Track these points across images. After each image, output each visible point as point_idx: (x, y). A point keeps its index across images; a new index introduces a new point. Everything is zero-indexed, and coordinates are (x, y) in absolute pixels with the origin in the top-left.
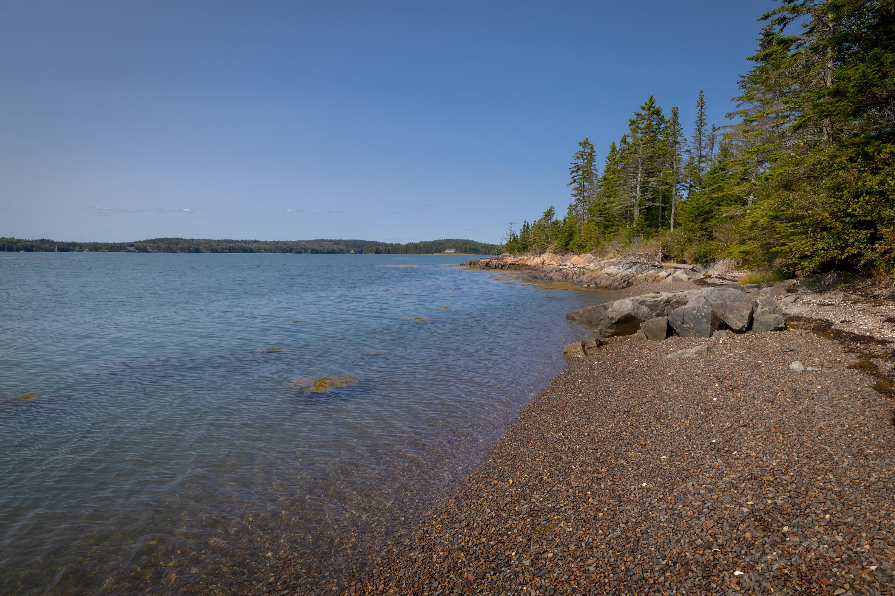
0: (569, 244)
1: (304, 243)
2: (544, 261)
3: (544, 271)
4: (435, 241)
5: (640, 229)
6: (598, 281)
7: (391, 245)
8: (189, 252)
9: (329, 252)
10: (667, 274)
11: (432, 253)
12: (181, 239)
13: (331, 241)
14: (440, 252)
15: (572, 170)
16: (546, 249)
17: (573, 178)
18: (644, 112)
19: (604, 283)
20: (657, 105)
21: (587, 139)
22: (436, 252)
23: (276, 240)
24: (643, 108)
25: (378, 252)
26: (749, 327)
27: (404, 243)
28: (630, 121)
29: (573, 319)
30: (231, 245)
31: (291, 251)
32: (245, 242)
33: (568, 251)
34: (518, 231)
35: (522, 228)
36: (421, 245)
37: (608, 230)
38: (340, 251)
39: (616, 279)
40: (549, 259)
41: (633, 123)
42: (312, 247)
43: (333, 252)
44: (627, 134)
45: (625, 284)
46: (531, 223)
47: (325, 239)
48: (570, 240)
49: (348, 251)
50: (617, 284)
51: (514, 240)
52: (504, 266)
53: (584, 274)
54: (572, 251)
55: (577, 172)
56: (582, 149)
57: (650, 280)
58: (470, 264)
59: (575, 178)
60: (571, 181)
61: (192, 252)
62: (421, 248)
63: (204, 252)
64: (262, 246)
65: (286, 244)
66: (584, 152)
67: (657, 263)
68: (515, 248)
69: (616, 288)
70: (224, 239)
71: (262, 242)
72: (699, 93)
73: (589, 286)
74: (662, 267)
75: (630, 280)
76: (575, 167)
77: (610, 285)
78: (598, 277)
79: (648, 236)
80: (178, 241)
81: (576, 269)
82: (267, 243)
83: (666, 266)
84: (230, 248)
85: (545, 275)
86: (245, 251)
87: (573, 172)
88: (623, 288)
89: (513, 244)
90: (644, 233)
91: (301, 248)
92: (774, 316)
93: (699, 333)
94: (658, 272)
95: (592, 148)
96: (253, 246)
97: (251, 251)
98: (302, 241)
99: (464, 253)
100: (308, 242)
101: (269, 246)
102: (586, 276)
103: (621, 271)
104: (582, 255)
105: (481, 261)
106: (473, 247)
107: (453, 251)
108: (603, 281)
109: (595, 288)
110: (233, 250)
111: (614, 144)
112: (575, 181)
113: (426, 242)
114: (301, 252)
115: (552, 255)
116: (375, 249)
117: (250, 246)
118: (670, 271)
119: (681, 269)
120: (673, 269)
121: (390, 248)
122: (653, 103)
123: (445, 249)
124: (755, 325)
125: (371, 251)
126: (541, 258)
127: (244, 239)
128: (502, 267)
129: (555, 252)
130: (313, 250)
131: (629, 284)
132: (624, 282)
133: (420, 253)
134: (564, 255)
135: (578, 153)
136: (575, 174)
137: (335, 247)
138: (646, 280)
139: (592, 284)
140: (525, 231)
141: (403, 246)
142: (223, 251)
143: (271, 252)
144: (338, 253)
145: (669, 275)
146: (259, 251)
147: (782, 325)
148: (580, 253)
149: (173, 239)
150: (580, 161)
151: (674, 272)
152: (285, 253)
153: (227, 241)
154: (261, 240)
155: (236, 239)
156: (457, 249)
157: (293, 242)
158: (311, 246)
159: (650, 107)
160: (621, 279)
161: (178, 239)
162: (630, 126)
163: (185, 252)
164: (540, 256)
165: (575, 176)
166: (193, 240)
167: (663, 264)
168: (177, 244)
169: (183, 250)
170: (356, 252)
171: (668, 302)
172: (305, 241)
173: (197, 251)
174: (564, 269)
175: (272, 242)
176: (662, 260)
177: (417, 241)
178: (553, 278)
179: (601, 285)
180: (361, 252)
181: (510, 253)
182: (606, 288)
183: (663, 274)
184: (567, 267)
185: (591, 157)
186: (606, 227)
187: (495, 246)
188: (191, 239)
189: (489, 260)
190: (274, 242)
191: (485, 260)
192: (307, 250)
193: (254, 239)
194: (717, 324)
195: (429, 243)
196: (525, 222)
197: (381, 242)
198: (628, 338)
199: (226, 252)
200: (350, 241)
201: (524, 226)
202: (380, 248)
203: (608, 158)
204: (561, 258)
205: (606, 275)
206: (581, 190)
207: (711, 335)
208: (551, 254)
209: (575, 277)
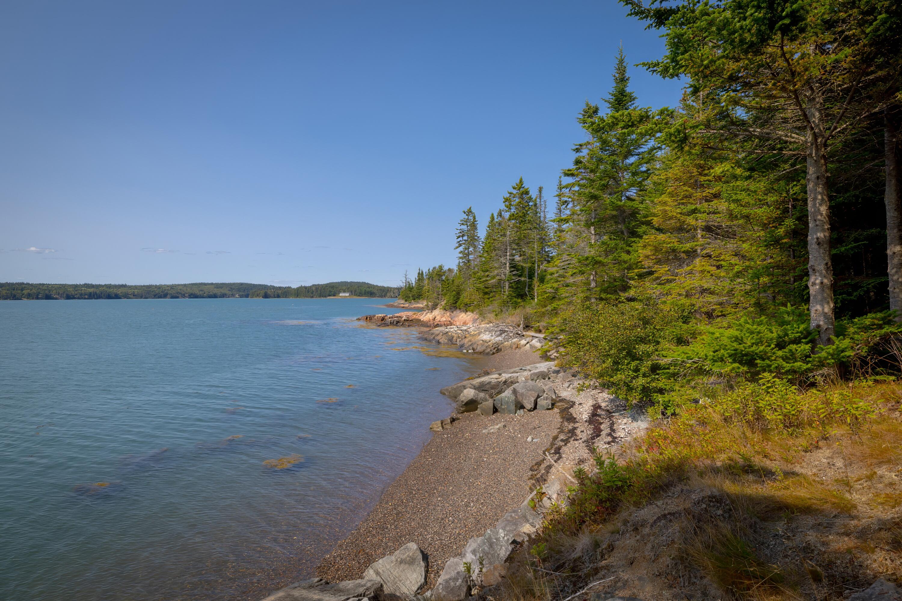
0: (457, 302)
1: (180, 287)
2: (435, 317)
3: (432, 334)
4: (328, 284)
5: (509, 300)
6: (475, 347)
7: (280, 288)
8: (37, 298)
9: (210, 297)
10: (526, 342)
11: (325, 297)
12: (28, 284)
13: (212, 284)
14: (334, 295)
15: (458, 235)
16: (437, 305)
17: (459, 242)
18: (515, 192)
19: (479, 349)
20: (526, 185)
21: (470, 208)
22: (330, 296)
23: (147, 283)
24: (514, 188)
25: (266, 296)
26: (535, 408)
27: (295, 286)
28: (505, 199)
29: (444, 394)
30: (91, 290)
31: (165, 296)
32: (109, 286)
33: (457, 308)
34: (413, 278)
35: (416, 276)
36: (314, 288)
37: (487, 296)
38: (223, 296)
39: (489, 345)
40: (440, 316)
41: (506, 200)
42: (191, 292)
43: (215, 296)
44: (502, 209)
45: (495, 350)
46: (425, 271)
47: (206, 282)
48: (458, 298)
49: (233, 296)
50: (489, 350)
51: (410, 288)
52: (398, 322)
53: (465, 337)
54: (460, 309)
55: (462, 237)
56: (467, 217)
57: (514, 347)
58: (367, 319)
59: (461, 242)
60: (457, 245)
61: (42, 299)
62: (313, 291)
63: (56, 299)
64: (130, 291)
65: (160, 288)
66: (468, 219)
67: (520, 332)
68: (411, 295)
69: (488, 354)
70: (82, 283)
71: (130, 287)
72: (559, 179)
73: (468, 351)
74: (523, 336)
75: (499, 347)
76: (461, 233)
77: (484, 351)
78: (475, 343)
79: (516, 306)
80: (23, 286)
81: (460, 332)
82: (136, 287)
83: (526, 335)
84: (91, 293)
85: (434, 338)
86: (109, 297)
87: (459, 237)
88: (494, 354)
89: (409, 292)
90: (512, 303)
91: (178, 293)
92: (546, 401)
93: (510, 412)
94: (520, 341)
95: (474, 218)
96: (119, 292)
97: (117, 297)
98: (179, 285)
99: (359, 296)
100: (185, 285)
101: (138, 291)
102: (467, 340)
103: (493, 338)
104: (468, 313)
105: (377, 315)
106: (368, 290)
107: (347, 295)
108: (478, 348)
109: (473, 354)
110: (94, 296)
111: (493, 215)
112: (460, 245)
113: (319, 285)
114: (177, 297)
115: (442, 312)
116: (262, 292)
117: (115, 291)
118: (528, 339)
119: (537, 337)
120: (531, 338)
121: (280, 292)
122: (522, 185)
123: (340, 292)
124: (538, 407)
125: (258, 296)
126: (433, 313)
127: (108, 283)
128: (397, 323)
129: (445, 309)
130: (192, 294)
131: (499, 350)
132: (494, 349)
133: (312, 297)
134: (453, 312)
135: (463, 220)
136: (461, 239)
137: (218, 291)
138: (511, 347)
139: (470, 349)
140: (419, 280)
141: (294, 289)
142: (81, 297)
143: (141, 297)
144: (220, 297)
145: (528, 343)
146: (126, 296)
147: (550, 407)
148: (467, 311)
149: (16, 283)
150: (464, 227)
151: (532, 340)
152: (159, 298)
153: (87, 286)
154: (129, 284)
155: (98, 283)
156: (352, 292)
157: (168, 286)
158: (189, 290)
159: (520, 188)
160: (492, 346)
161: (23, 284)
162: (504, 202)
163: (33, 299)
164: (432, 312)
165: (460, 241)
166: (44, 284)
167: (524, 333)
168: (22, 290)
169: (29, 296)
170: (241, 296)
171: (505, 382)
172: (182, 285)
173: (48, 297)
174: (450, 332)
175: (142, 286)
176: (524, 328)
177: (308, 284)
178: (440, 341)
179: (477, 351)
180: (247, 296)
181: (406, 301)
182: (481, 353)
183: (523, 342)
184: (452, 330)
185: (474, 226)
186: (486, 293)
187: (391, 288)
188: (40, 284)
189: (385, 315)
190: (144, 286)
191: (380, 315)
192: (184, 295)
193: (121, 283)
194: (519, 406)
195: (322, 286)
196: (419, 270)
197: (269, 285)
198: (472, 414)
199: (85, 299)
200: (234, 284)
201: (419, 273)
202: (269, 292)
203: (489, 227)
204: (450, 315)
205: (481, 342)
206: (465, 255)
207: (515, 413)
208: (441, 310)
209: (458, 340)
